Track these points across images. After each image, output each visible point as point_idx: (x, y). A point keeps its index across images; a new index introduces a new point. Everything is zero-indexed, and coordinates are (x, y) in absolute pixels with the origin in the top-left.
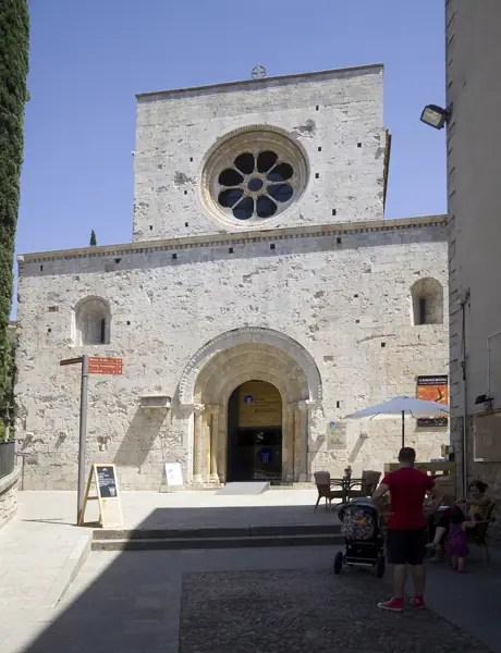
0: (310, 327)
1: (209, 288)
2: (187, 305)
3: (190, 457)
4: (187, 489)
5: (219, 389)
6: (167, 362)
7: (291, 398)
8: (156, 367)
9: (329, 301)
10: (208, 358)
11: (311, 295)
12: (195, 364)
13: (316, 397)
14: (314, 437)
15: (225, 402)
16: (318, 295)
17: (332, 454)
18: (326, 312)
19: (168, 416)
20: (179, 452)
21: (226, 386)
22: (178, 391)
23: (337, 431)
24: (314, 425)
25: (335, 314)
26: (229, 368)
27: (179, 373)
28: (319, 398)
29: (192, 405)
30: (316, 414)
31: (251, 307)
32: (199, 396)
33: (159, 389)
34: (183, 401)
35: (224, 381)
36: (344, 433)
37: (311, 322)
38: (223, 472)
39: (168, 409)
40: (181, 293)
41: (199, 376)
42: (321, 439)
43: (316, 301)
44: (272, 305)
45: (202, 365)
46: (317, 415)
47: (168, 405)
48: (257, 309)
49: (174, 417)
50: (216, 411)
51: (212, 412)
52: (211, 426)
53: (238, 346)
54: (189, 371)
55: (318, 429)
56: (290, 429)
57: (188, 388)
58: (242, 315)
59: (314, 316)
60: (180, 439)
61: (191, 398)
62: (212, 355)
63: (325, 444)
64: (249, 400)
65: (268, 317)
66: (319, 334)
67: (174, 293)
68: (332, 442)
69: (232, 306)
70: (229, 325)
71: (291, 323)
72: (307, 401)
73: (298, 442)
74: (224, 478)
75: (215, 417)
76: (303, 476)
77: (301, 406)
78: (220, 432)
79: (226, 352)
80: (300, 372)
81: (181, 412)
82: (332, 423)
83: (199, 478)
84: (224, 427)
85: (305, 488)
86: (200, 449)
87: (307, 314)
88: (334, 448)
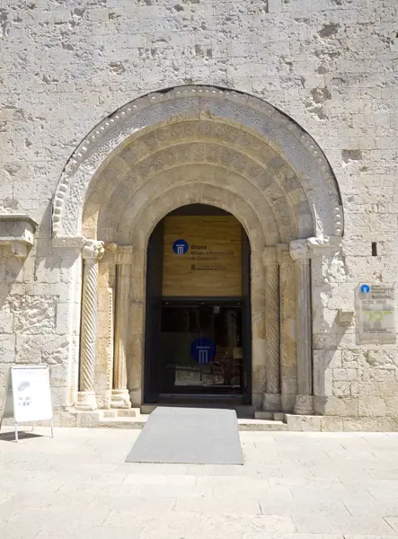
0: (314, 92)
1: (117, 10)
2: (73, 40)
3: (72, 352)
4: (63, 423)
5: (131, 215)
6: (30, 152)
7: (271, 238)
8: (9, 160)
9: (349, 43)
10: (113, 145)
11: (314, 32)
12: (86, 155)
13: (330, 232)
14: (329, 317)
15: (143, 244)
16: (329, 30)
17: (366, 355)
18: (344, 65)
19: (29, 262)
20: (48, 340)
21: (146, 210)
22: (51, 210)
23: (375, 305)
24: (328, 290)
25: (361, 69)
26: (152, 172)
27: (53, 175)
28: (337, 234)
29: (78, 240)
30: (331, 269)
31: (198, 48)
32: (93, 223)
33: (13, 204)
34: (60, 231)
35: (140, 201)
36: (389, 310)
37: (316, 81)
38: (138, 384)
39: (29, 247)
40: (61, 17)
41: (95, 183)
42: (342, 321)
43: (323, 42)
44: (238, 47)
45: (100, 159)
46: (333, 271)
47: (28, 236)
48: (209, 53)
49: (42, 263)
50: (125, 259)
51: (118, 260)
52: (116, 287)
53: (173, 126)
54: (75, 169)
55: (336, 298)
56: (271, 301)
57: (70, 207)
58: (180, 61)
59: (321, 70)
60: (51, 312)
61: (76, 226)
62: (121, 138)
63: (351, 334)
64: (180, 248)
65: (231, 69)
66: (331, 106)
67: (49, 16)
68: (367, 328)
69: (160, 45)
70: (154, 80)
71: (276, 83)
72: (312, 240)
73: (288, 328)
74: (139, 395)
75: (124, 271)
76: (304, 401)
77: (298, 251)
78: (132, 301)
79: (148, 138)
80: (293, 182)
81: (55, 254)
82: (365, 288)
83: (90, 399)
84: (140, 292)
85: (312, 427)
86: (94, 333)
87: (307, 67)
88: (370, 341)
